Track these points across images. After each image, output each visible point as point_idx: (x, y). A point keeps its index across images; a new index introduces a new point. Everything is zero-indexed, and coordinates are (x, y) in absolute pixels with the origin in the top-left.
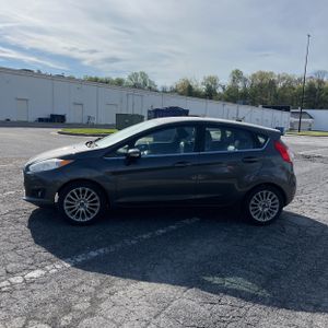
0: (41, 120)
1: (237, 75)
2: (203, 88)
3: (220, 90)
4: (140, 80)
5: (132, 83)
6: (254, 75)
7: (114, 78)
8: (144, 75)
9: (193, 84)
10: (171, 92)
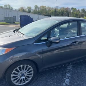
2: (27, 10)
3: (32, 11)
10: (18, 11)
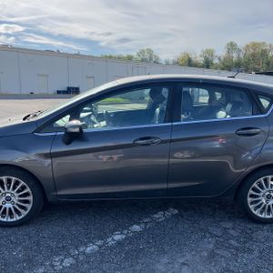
0: (59, 92)
1: (232, 46)
2: (201, 60)
3: (216, 61)
4: (147, 56)
5: (140, 59)
6: (247, 46)
7: (125, 55)
8: (150, 51)
9: (192, 56)
10: (174, 64)
